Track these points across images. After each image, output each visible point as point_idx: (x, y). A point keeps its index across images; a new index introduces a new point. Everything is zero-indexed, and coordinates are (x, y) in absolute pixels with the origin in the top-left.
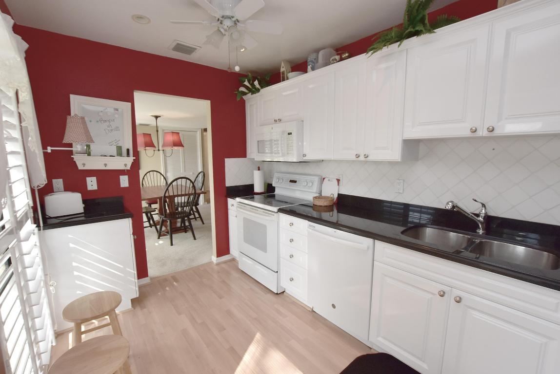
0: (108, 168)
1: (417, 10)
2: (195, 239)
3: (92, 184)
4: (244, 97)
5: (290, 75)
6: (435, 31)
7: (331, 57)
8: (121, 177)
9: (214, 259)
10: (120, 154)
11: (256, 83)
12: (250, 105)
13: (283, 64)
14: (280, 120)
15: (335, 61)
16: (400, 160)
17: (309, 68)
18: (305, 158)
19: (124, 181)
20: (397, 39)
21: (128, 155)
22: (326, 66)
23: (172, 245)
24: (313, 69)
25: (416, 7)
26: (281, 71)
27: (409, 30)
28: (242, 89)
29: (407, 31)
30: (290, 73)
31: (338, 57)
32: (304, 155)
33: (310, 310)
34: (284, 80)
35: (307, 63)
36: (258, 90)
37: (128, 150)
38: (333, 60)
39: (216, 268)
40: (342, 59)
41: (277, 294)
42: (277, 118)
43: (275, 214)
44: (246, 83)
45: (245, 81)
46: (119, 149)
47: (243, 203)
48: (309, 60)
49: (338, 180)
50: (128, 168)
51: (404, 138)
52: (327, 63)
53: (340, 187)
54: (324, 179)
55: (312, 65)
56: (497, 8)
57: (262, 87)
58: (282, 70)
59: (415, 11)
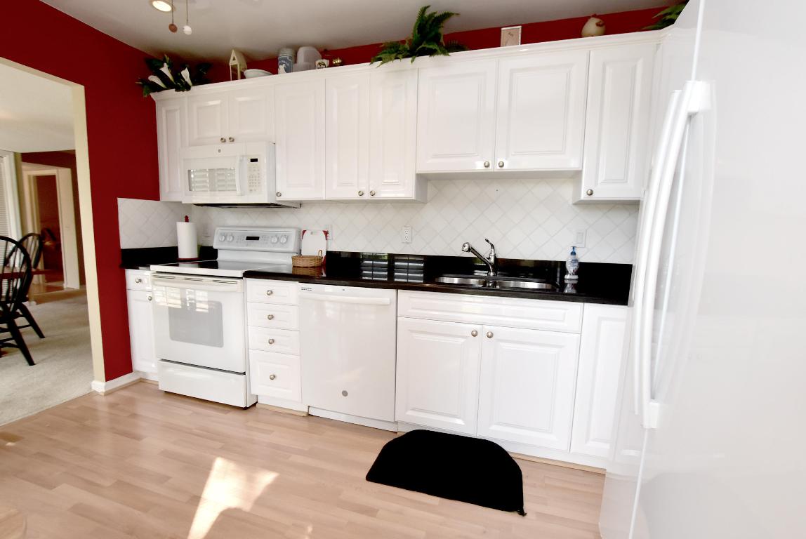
1: (431, 25)
2: (31, 363)
4: (153, 95)
5: (248, 72)
6: (450, 54)
7: (317, 60)
9: (99, 385)
11: (185, 74)
12: (167, 112)
13: (233, 55)
14: (232, 140)
15: (322, 66)
16: (413, 198)
17: (282, 68)
18: (278, 199)
20: (408, 54)
22: (310, 69)
24: (288, 70)
25: (430, 22)
26: (230, 65)
27: (423, 46)
28: (154, 79)
29: (420, 47)
30: (248, 71)
31: (326, 62)
32: (278, 194)
33: (304, 415)
34: (235, 78)
35: (278, 61)
36: (187, 88)
38: (319, 64)
39: (104, 399)
40: (331, 65)
41: (246, 408)
42: (226, 137)
43: (238, 281)
44: (165, 70)
45: (163, 66)
47: (165, 273)
48: (281, 56)
49: (326, 233)
51: (417, 172)
52: (311, 66)
53: (329, 242)
54: (304, 232)
55: (286, 66)
56: (500, 46)
57: (195, 84)
58: (232, 63)
59: (428, 26)
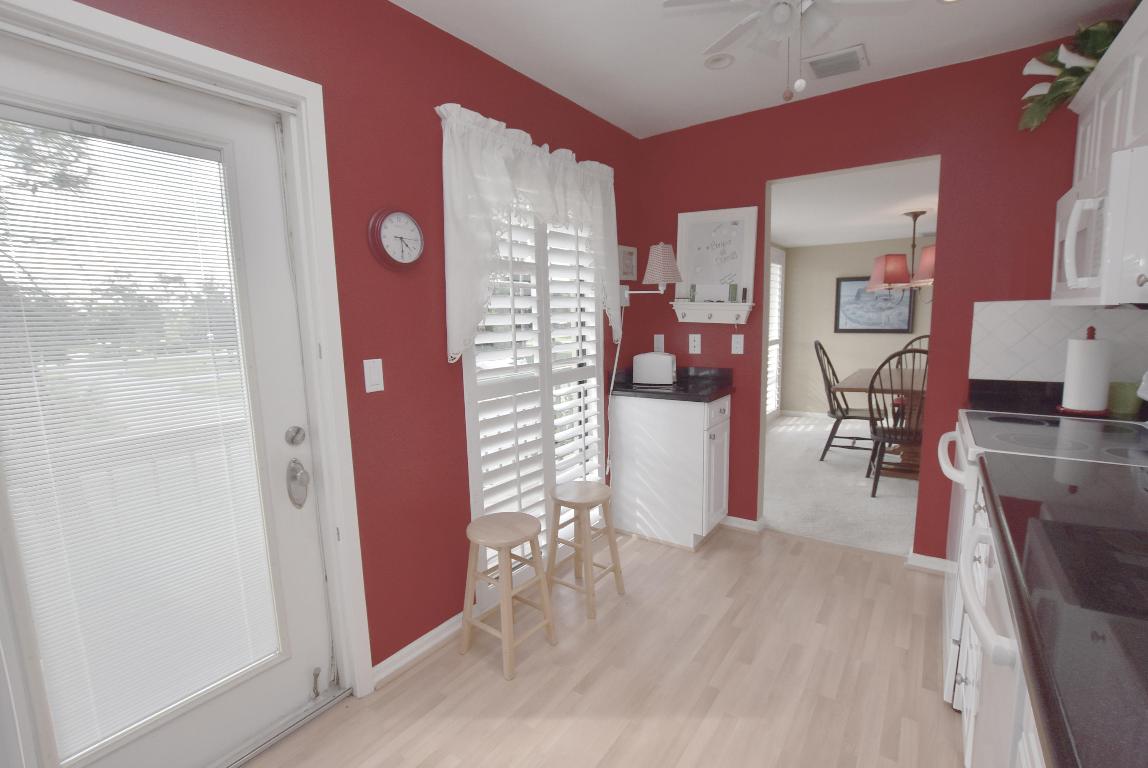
0: (714, 321)
3: (695, 344)
8: (734, 337)
10: (733, 298)
19: (738, 345)
21: (744, 298)
23: (874, 495)
28: (1035, 90)
37: (745, 290)
46: (734, 288)
50: (743, 321)
